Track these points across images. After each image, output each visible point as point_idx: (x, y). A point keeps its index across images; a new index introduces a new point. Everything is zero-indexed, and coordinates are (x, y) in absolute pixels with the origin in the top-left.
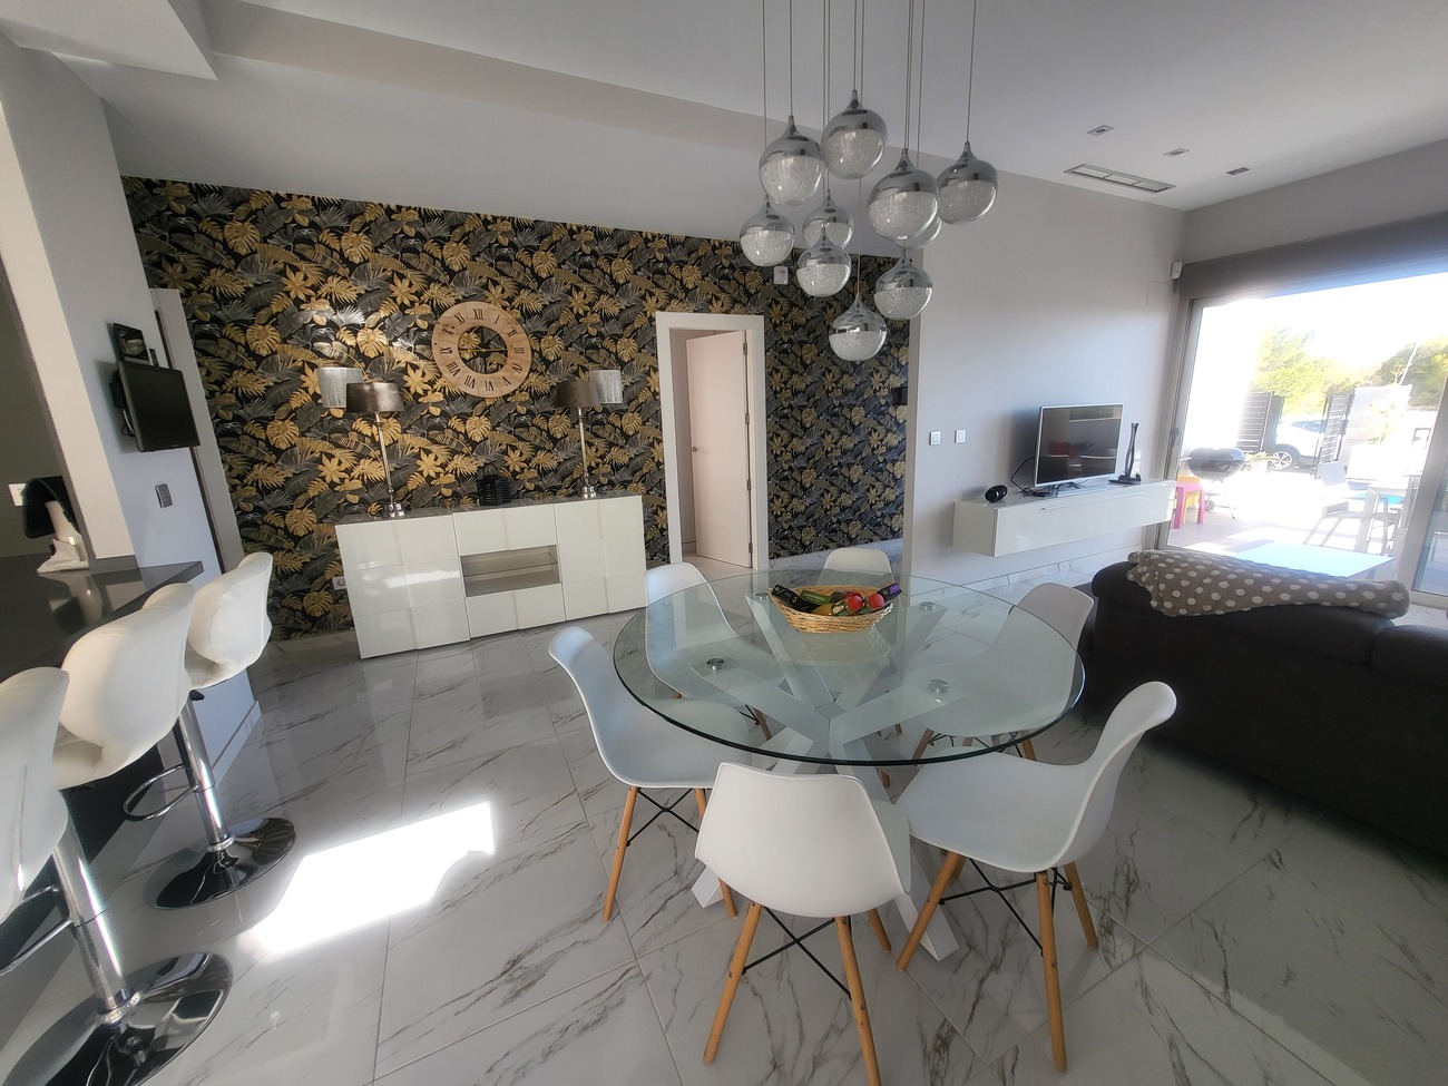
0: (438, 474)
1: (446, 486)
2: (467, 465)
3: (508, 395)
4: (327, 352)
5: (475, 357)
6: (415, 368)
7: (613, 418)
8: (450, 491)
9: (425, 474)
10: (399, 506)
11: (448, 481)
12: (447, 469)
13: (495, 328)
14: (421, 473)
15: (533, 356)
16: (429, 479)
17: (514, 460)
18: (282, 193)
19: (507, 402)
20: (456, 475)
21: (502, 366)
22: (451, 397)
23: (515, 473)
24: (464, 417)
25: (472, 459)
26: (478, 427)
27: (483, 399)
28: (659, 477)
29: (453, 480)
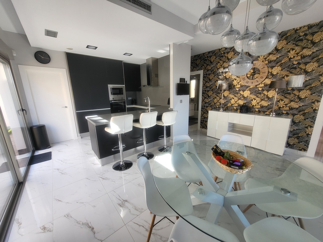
0: (234, 104)
1: (235, 107)
2: (241, 102)
3: (257, 85)
4: (220, 78)
5: (251, 76)
6: (236, 79)
7: (296, 92)
8: (236, 108)
9: (232, 103)
10: (222, 109)
11: (236, 106)
12: (236, 103)
13: (258, 67)
14: (231, 103)
15: (268, 74)
16: (232, 104)
17: (254, 103)
18: (204, 53)
19: (256, 87)
20: (238, 104)
21: (257, 77)
22: (242, 86)
23: (253, 106)
24: (244, 91)
25: (243, 101)
26: (247, 93)
27: (250, 86)
28: (314, 115)
29: (237, 106)
